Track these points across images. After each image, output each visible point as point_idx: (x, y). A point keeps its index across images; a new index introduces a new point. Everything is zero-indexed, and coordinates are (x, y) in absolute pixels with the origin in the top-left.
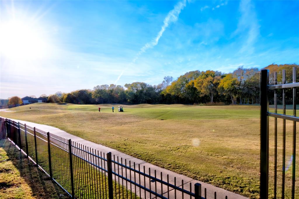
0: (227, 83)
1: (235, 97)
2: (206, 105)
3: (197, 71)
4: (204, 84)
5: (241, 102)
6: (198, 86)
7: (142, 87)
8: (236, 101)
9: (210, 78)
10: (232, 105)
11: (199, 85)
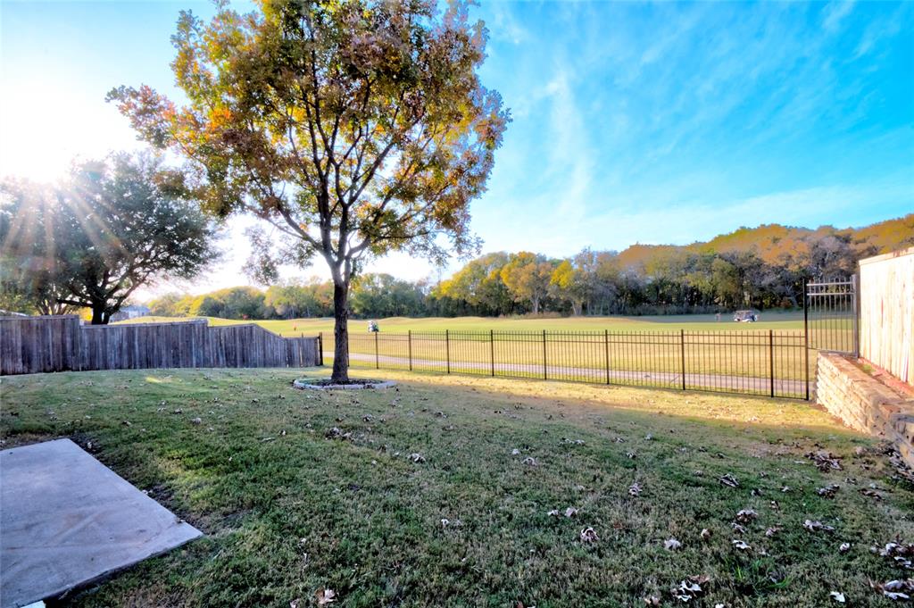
0: (566, 276)
1: (578, 303)
2: (526, 318)
3: (502, 253)
4: (522, 278)
5: (590, 313)
6: (510, 282)
7: (385, 283)
8: (580, 311)
9: (531, 267)
10: (574, 316)
11: (511, 279)
